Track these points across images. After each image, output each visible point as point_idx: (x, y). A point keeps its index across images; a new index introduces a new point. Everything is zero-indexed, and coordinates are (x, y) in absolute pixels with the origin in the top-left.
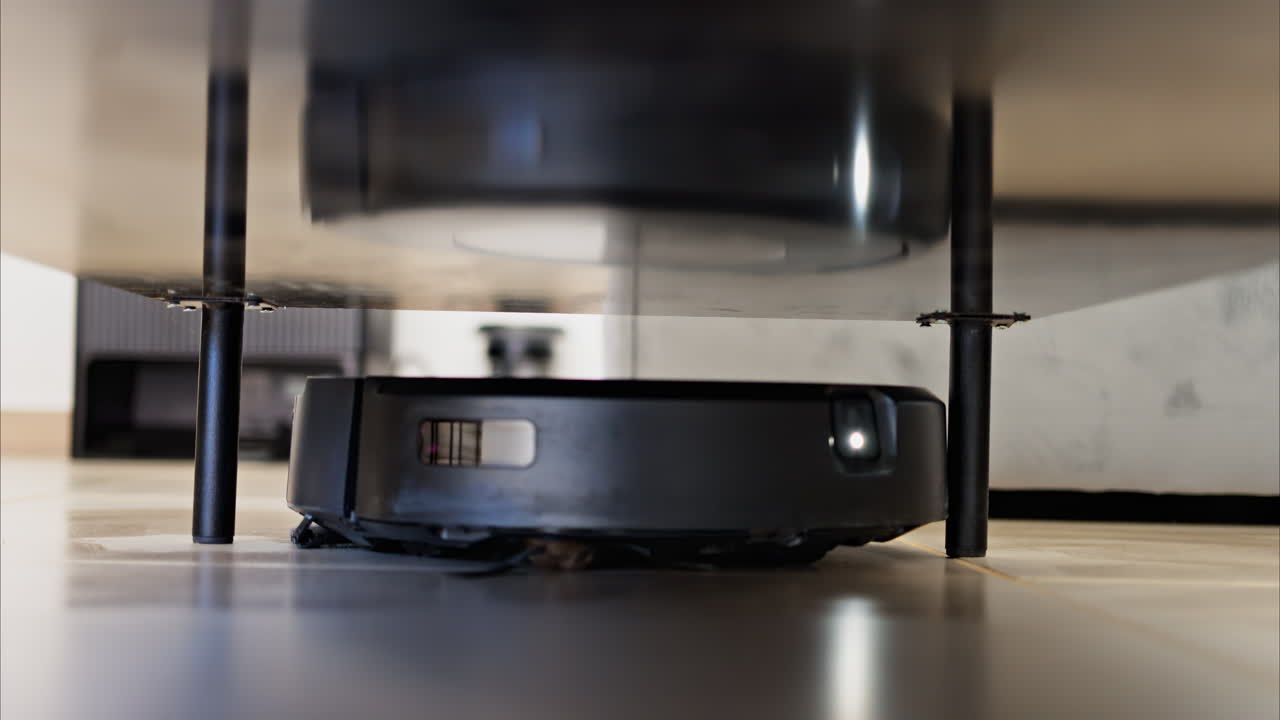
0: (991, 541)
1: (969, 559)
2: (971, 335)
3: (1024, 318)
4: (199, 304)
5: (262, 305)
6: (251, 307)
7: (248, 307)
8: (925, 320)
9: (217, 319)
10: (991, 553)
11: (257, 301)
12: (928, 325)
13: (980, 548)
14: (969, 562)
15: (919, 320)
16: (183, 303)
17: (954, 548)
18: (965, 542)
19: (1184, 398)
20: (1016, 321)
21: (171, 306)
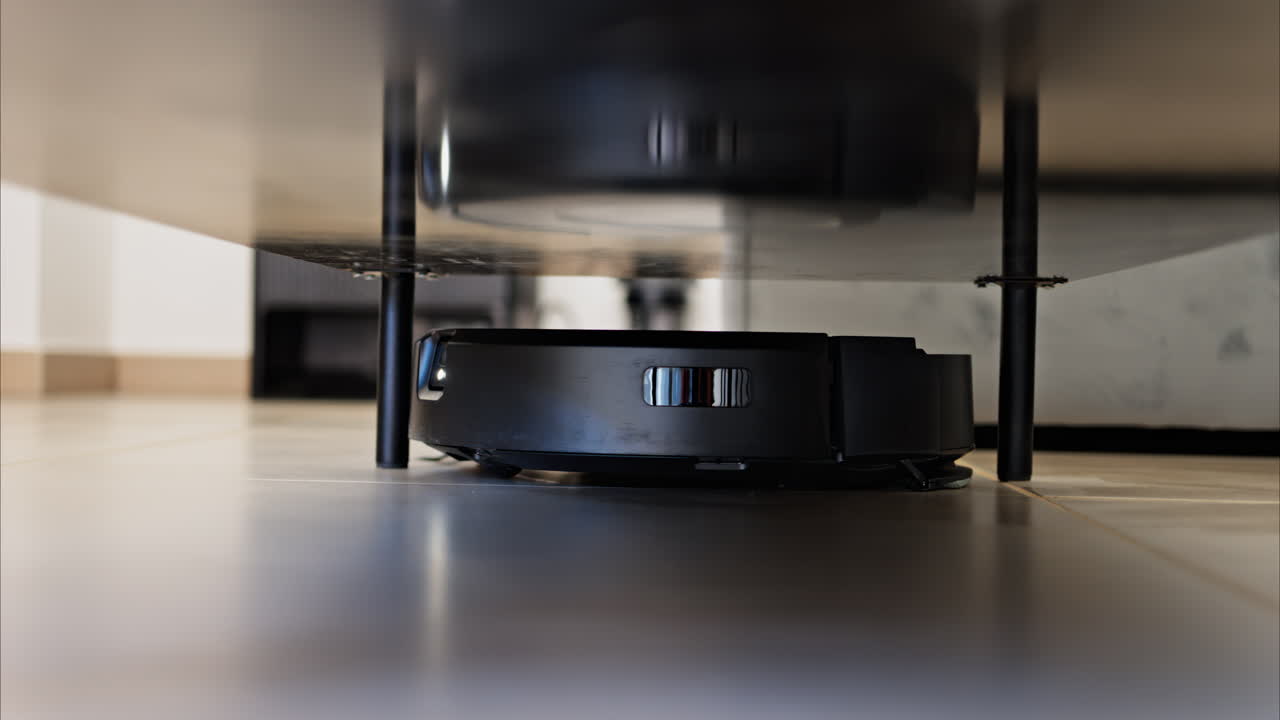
0: (1035, 468)
1: (1015, 483)
2: (1019, 294)
3: (1063, 280)
4: (378, 274)
5: (430, 274)
6: (422, 276)
7: (418, 275)
8: (981, 282)
9: (393, 286)
10: (1034, 478)
11: (426, 271)
12: (984, 286)
13: (1026, 474)
14: (1017, 486)
15: (976, 282)
16: (366, 273)
17: (1004, 473)
18: (1014, 468)
19: (1236, 345)
20: (1056, 283)
21: (357, 275)
